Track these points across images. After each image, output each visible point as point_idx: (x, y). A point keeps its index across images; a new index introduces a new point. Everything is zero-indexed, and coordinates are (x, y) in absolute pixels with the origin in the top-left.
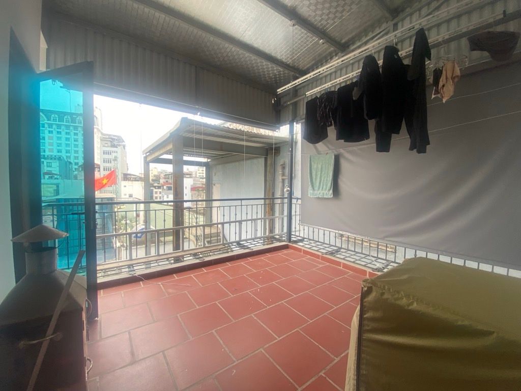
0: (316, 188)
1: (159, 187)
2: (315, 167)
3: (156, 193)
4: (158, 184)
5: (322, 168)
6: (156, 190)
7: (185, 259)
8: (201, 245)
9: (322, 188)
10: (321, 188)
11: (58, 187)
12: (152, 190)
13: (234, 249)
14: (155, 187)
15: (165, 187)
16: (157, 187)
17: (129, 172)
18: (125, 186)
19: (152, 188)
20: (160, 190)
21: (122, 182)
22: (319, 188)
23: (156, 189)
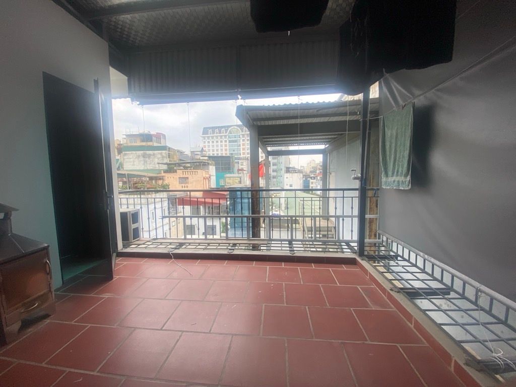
0: (390, 173)
1: (314, 178)
2: (389, 134)
3: (312, 183)
4: (314, 175)
5: (397, 134)
6: (312, 181)
7: (262, 248)
8: (312, 237)
9: (397, 172)
10: (395, 173)
11: (241, 179)
12: (309, 180)
13: (345, 250)
14: (311, 178)
15: (319, 178)
16: (313, 178)
17: (291, 166)
18: (287, 178)
19: (309, 179)
20: (315, 181)
21: (286, 174)
22: (393, 174)
23: (312, 179)
